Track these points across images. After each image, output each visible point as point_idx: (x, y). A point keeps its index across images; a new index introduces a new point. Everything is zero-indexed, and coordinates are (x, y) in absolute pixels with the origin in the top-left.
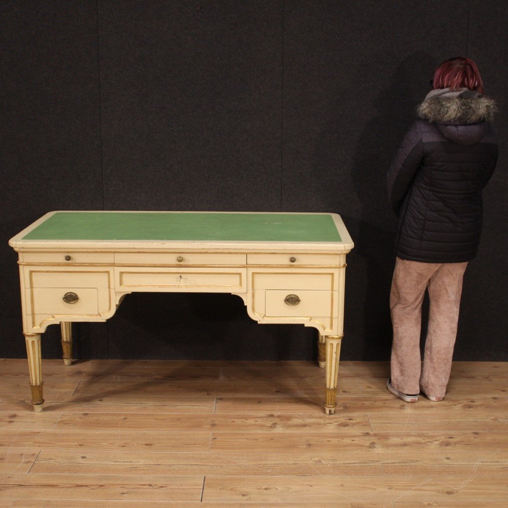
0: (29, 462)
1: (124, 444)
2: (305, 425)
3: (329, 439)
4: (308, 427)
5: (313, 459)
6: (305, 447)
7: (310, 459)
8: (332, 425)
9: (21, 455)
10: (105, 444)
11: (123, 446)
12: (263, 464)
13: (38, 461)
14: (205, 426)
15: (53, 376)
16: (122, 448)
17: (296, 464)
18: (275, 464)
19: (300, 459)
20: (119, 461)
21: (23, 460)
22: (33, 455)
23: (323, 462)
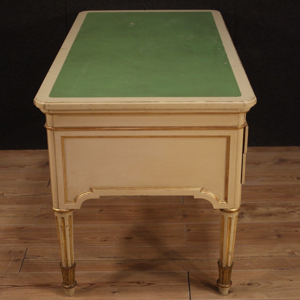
0: (18, 260)
1: (106, 238)
2: (270, 215)
3: (297, 229)
4: (273, 217)
5: (286, 251)
6: (275, 237)
7: (283, 250)
8: (296, 213)
9: (10, 252)
10: (87, 238)
11: (105, 240)
12: (240, 257)
13: (26, 258)
14: (177, 217)
15: (26, 167)
16: (104, 242)
17: (271, 256)
18: (251, 257)
19: (274, 251)
20: (104, 256)
21: (13, 258)
22: (21, 252)
23: (296, 253)
